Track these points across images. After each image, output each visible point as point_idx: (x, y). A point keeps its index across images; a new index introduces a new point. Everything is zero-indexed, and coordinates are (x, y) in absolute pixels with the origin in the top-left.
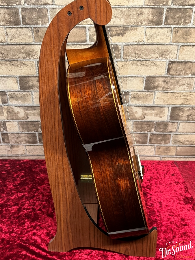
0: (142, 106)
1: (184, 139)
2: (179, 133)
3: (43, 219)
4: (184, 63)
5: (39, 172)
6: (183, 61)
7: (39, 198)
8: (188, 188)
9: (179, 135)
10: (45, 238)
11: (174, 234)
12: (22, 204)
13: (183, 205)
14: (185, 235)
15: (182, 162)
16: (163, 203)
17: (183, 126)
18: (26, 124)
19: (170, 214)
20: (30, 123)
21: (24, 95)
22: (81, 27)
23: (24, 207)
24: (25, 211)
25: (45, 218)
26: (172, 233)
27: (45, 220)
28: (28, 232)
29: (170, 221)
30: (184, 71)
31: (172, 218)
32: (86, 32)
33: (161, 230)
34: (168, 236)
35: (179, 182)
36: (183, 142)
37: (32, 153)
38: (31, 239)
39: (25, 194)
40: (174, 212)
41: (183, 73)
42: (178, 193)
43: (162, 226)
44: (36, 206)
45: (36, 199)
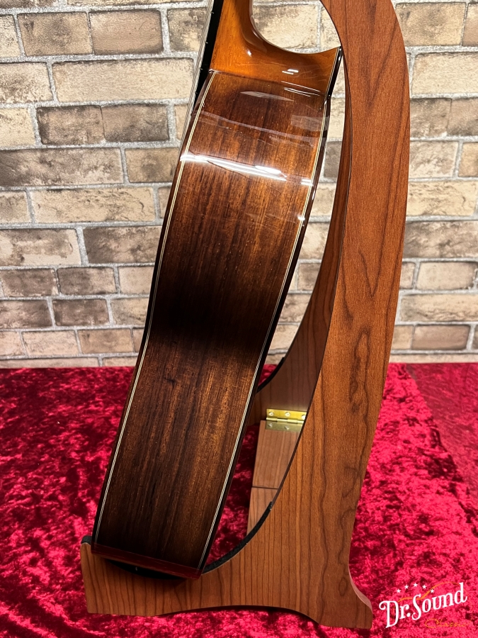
0: (320, 223)
1: (432, 307)
2: (420, 292)
3: (59, 520)
4: (426, 102)
5: (55, 400)
6: (424, 96)
7: (50, 469)
8: (441, 435)
9: (419, 296)
10: (61, 570)
11: (399, 558)
12: (6, 484)
13: (427, 478)
14: (428, 560)
15: (426, 367)
16: (371, 474)
17: (428, 271)
18: (18, 276)
19: (392, 504)
20: (28, 272)
21: (8, 200)
22: (145, 10)
23: (11, 492)
24: (13, 503)
25: (64, 518)
26: (395, 556)
27: (64, 523)
28: (16, 556)
29: (388, 523)
30: (427, 125)
31: (396, 514)
32: (160, 23)
33: (366, 548)
34: (383, 564)
35: (418, 418)
36: (429, 314)
37: (41, 352)
38: (25, 573)
39: (16, 459)
40: (402, 498)
41: (425, 129)
42: (413, 448)
43: (369, 536)
44: (42, 489)
45: (43, 472)
